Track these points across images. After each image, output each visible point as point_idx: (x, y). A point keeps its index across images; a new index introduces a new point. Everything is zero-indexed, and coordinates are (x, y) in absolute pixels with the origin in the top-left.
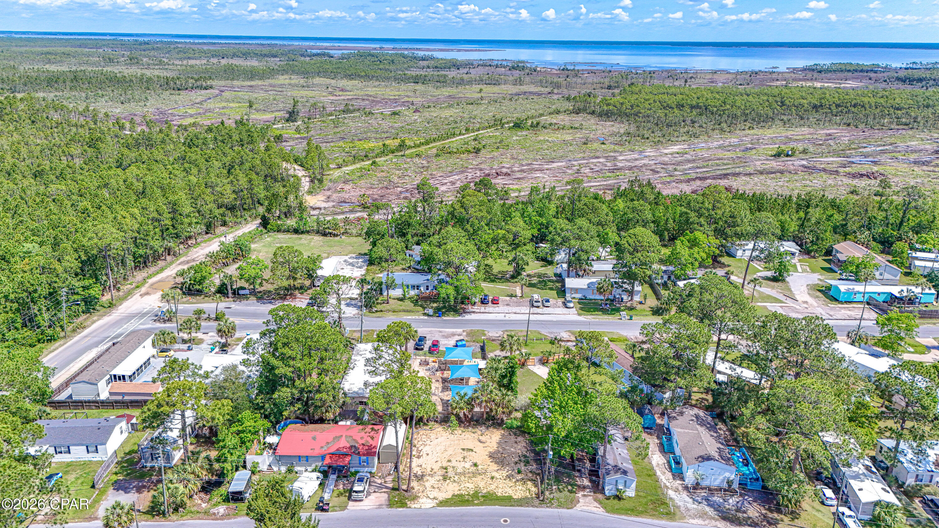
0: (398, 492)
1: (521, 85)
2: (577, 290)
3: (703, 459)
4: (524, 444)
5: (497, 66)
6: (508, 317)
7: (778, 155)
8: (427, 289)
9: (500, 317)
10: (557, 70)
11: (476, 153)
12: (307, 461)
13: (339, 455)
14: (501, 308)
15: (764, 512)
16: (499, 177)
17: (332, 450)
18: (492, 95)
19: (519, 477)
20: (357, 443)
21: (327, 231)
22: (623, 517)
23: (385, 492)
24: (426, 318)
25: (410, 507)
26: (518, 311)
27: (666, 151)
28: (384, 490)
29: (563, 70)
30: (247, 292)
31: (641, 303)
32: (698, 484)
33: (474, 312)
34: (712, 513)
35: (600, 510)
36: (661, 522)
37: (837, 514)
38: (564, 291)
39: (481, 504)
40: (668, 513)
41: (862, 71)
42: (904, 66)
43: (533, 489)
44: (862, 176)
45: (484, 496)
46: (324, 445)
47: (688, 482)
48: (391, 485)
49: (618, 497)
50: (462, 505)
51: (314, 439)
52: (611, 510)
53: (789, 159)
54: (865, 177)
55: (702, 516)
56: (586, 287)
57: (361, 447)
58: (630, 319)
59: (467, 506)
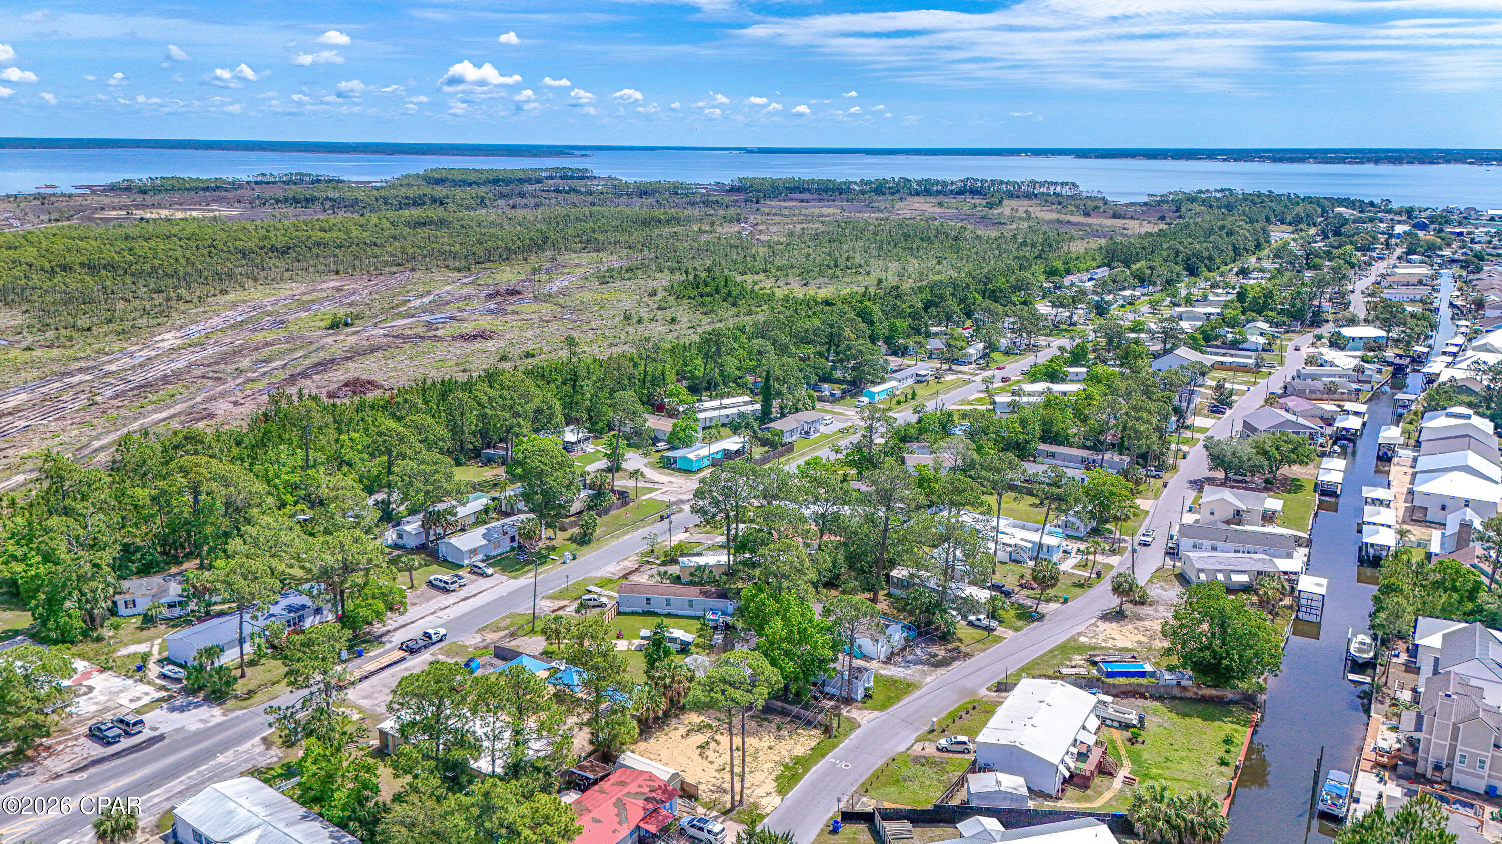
0: (735, 812)
2: (474, 552)
7: (334, 326)
9: (434, 621)
13: (649, 816)
14: (411, 612)
15: (943, 648)
17: (640, 815)
19: (785, 732)
22: (895, 707)
25: (767, 815)
26: (442, 605)
28: (720, 820)
32: (892, 653)
33: (388, 632)
34: (926, 668)
35: (876, 714)
36: (918, 694)
37: (971, 624)
38: (445, 561)
39: (806, 771)
40: (909, 686)
41: (207, 189)
42: (251, 179)
43: (812, 733)
44: (475, 337)
45: (795, 764)
46: (617, 819)
47: (883, 658)
48: (715, 814)
49: (868, 696)
50: (798, 781)
51: (598, 821)
52: (882, 707)
53: (354, 329)
54: (479, 339)
55: (926, 674)
56: (485, 542)
57: (654, 795)
58: (574, 559)
59: (801, 779)
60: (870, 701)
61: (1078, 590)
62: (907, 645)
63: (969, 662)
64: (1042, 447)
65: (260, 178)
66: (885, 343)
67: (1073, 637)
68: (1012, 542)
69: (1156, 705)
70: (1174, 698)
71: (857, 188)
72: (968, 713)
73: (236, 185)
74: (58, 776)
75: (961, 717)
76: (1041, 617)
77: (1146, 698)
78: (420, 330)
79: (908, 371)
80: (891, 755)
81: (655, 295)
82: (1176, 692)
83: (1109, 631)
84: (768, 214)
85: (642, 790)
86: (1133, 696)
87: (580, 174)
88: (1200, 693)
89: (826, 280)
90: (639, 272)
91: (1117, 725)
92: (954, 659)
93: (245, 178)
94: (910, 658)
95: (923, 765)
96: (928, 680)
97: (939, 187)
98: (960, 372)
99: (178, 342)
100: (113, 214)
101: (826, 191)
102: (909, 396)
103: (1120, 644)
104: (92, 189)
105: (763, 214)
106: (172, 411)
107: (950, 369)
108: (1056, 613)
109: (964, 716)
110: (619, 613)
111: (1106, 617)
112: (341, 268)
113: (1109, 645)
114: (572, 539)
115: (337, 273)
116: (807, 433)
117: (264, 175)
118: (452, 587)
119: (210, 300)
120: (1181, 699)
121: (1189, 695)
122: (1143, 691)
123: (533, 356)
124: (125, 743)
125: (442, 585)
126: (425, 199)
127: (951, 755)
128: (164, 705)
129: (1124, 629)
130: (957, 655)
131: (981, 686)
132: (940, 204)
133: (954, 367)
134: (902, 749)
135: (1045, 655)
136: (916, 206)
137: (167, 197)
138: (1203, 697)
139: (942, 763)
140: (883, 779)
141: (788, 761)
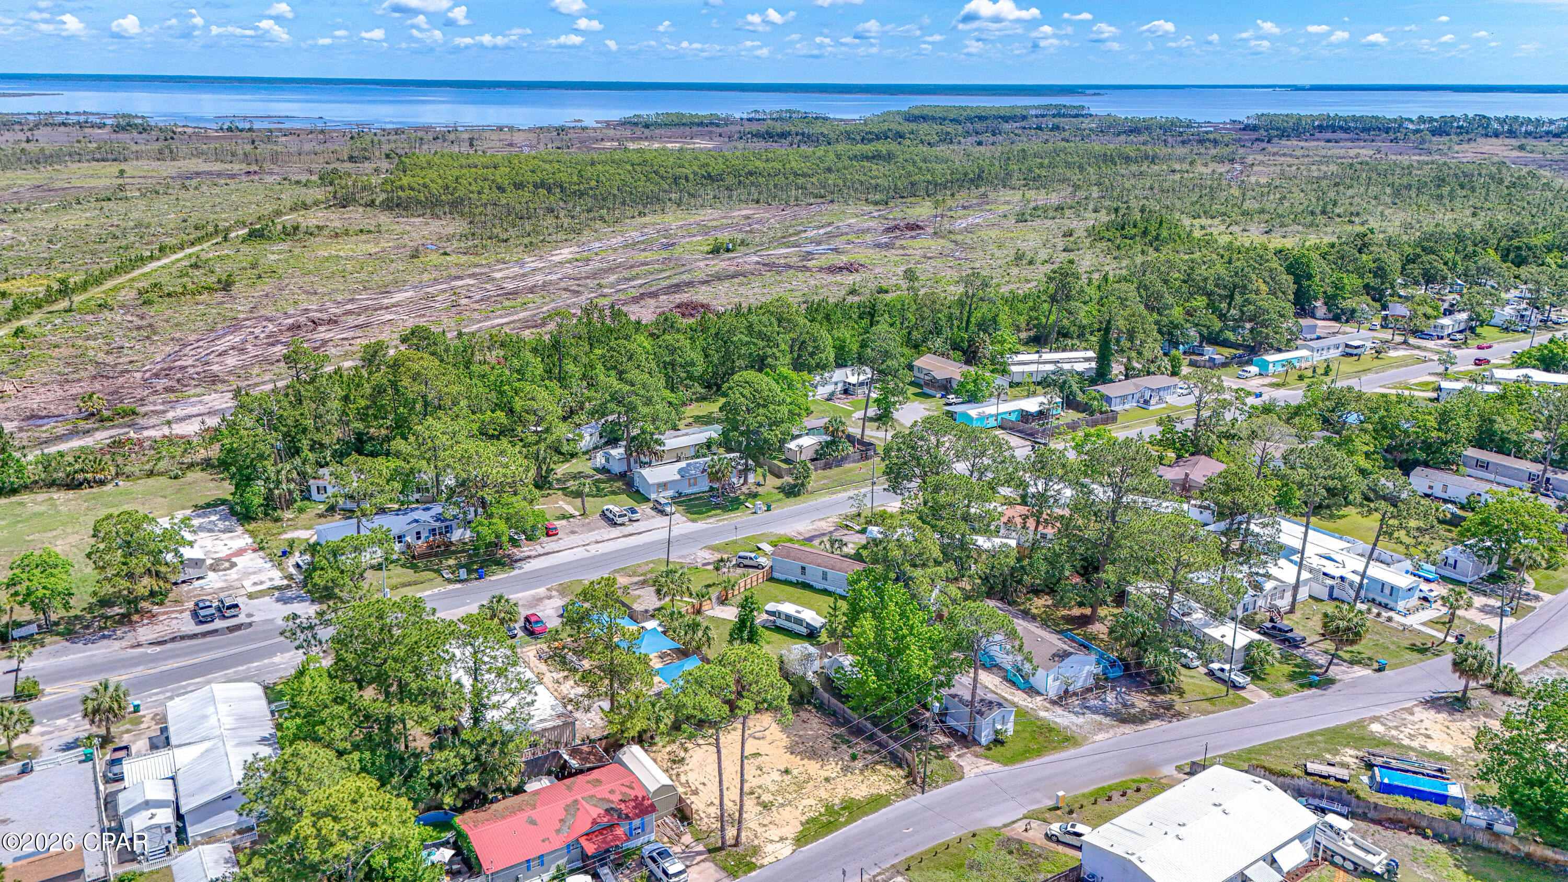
0: (724, 853)
1: (173, 159)
2: (664, 486)
3: (1060, 656)
4: (816, 720)
5: (81, 125)
6: (594, 550)
7: (716, 251)
8: (419, 538)
9: (580, 553)
10: (217, 131)
11: (224, 289)
12: (542, 864)
13: (598, 831)
14: (565, 540)
15: (1149, 698)
16: (321, 329)
17: (586, 827)
18: (141, 180)
19: (859, 764)
20: (612, 802)
21: (80, 477)
22: (1027, 764)
23: (703, 861)
24: (458, 586)
25: (762, 866)
26: (599, 539)
27: (557, 259)
28: (699, 858)
29: (230, 129)
30: (33, 628)
31: (759, 484)
32: (1066, 691)
33: (529, 557)
34: (1106, 721)
35: (996, 767)
36: (1072, 752)
37: (1211, 673)
38: (638, 491)
39: (851, 820)
40: (1067, 739)
41: (701, 124)
42: (745, 116)
43: (893, 773)
44: (841, 269)
45: (844, 808)
46: (558, 826)
47: (1052, 694)
48: (701, 848)
49: (998, 742)
50: (831, 832)
51: (533, 822)
52: (1008, 761)
53: (733, 255)
54: (845, 272)
55: (1100, 727)
56: (678, 477)
57: (623, 806)
58: (769, 510)
59: (837, 830)
60: (1000, 748)
61: (1416, 655)
62: (1100, 684)
63: (1175, 723)
64: (1471, 452)
65: (753, 115)
66: (1326, 304)
67: (1363, 720)
68: (1337, 573)
69: (1441, 849)
70: (1478, 847)
71: (1411, 126)
72: (1124, 794)
73: (728, 121)
74: (139, 645)
75: (1110, 799)
76: (1326, 683)
77: (1426, 837)
78: (794, 260)
79: (1340, 339)
80: (973, 829)
81: (1071, 235)
82: (1482, 838)
83: (1427, 724)
84: (1274, 154)
85: (611, 797)
86: (1405, 829)
87: (1075, 112)
88: (1526, 848)
89: (1300, 228)
90: (1068, 213)
91: (1350, 866)
92: (1155, 717)
93: (738, 116)
94: (1093, 703)
95: (1011, 853)
96: (1100, 737)
97: (1530, 128)
98: (1419, 348)
99: (571, 256)
100: (608, 144)
101: (1366, 130)
102: (1320, 371)
103: (1432, 746)
104: (608, 124)
105: (1269, 153)
106: (515, 317)
107: (1405, 342)
108: (1355, 683)
109: (1115, 798)
110: (771, 579)
111: (1435, 703)
112: (762, 198)
113: (1415, 744)
114: (781, 489)
115: (758, 202)
116: (1146, 402)
117: (756, 112)
118: (620, 521)
119: (628, 221)
120: (1488, 850)
121: (1504, 848)
122: (1424, 824)
123: (887, 292)
124: (219, 624)
125: (611, 516)
126: (890, 134)
127: (1060, 848)
128: (277, 594)
129: (1454, 726)
130: (1167, 712)
131: (1167, 762)
132: (1522, 148)
133: (1412, 340)
134: (997, 822)
135: (1300, 737)
136: (1486, 149)
137: (663, 131)
138: (1528, 855)
139: (1040, 856)
140: (942, 858)
141: (837, 801)
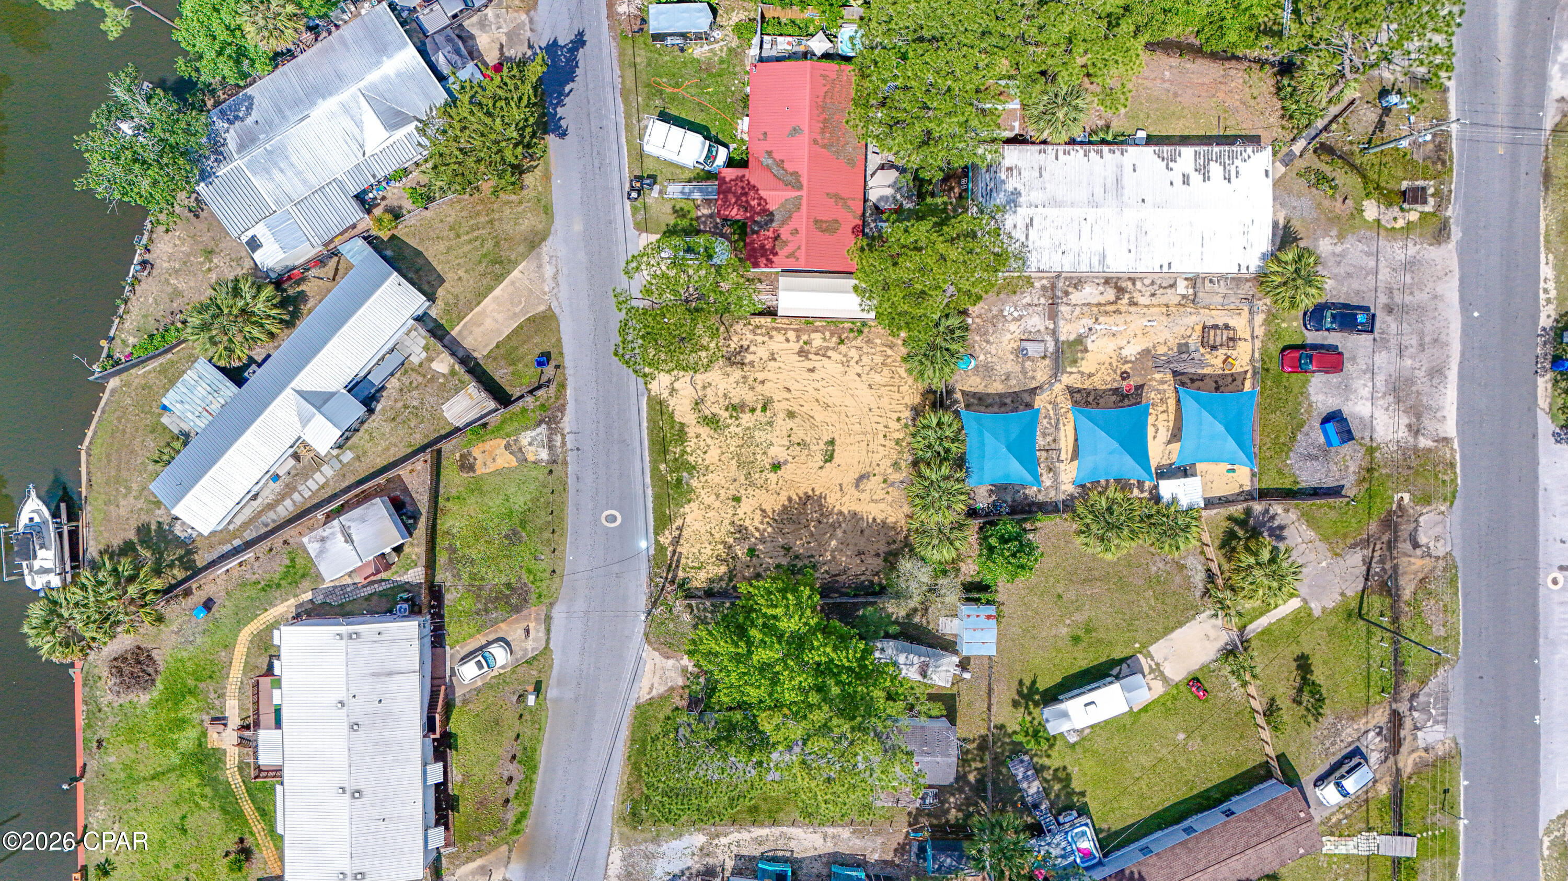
19: (740, 551)
43: (704, 576)
45: (679, 482)
46: (778, 156)
50: (652, 443)
57: (769, 234)
59: (651, 451)
80: (565, 581)
134: (559, 615)
139: (486, 611)
140: (543, 517)
141: (694, 483)
